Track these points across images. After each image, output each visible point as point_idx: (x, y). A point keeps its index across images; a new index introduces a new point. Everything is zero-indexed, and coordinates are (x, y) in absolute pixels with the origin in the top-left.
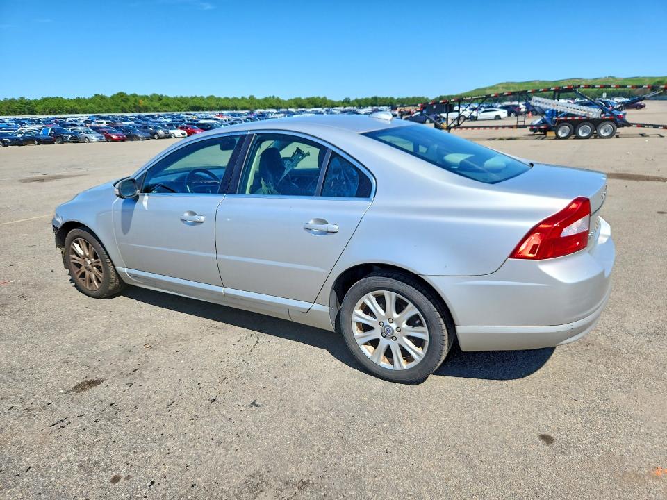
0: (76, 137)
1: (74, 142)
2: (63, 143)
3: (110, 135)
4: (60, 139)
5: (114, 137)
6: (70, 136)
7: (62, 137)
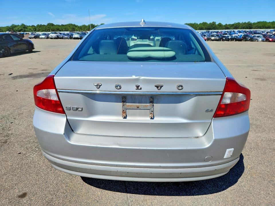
0: (252, 39)
1: (251, 41)
2: (246, 41)
3: (269, 38)
4: (245, 39)
5: (270, 40)
6: (249, 38)
7: (246, 38)
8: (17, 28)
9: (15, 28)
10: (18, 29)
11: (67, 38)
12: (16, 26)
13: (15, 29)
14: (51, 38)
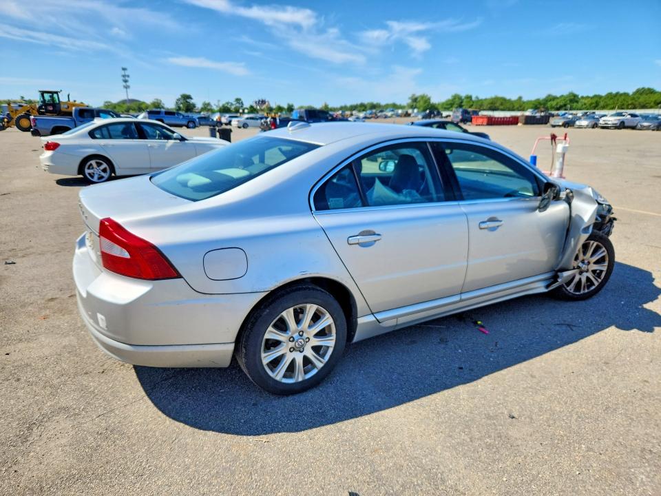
8: (554, 103)
9: (552, 102)
10: (557, 104)
11: (648, 128)
12: (554, 98)
13: (549, 104)
14: (603, 128)
